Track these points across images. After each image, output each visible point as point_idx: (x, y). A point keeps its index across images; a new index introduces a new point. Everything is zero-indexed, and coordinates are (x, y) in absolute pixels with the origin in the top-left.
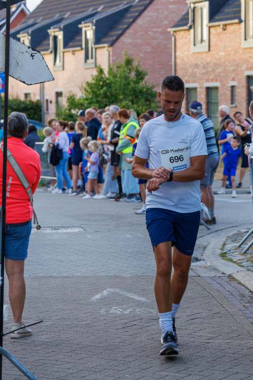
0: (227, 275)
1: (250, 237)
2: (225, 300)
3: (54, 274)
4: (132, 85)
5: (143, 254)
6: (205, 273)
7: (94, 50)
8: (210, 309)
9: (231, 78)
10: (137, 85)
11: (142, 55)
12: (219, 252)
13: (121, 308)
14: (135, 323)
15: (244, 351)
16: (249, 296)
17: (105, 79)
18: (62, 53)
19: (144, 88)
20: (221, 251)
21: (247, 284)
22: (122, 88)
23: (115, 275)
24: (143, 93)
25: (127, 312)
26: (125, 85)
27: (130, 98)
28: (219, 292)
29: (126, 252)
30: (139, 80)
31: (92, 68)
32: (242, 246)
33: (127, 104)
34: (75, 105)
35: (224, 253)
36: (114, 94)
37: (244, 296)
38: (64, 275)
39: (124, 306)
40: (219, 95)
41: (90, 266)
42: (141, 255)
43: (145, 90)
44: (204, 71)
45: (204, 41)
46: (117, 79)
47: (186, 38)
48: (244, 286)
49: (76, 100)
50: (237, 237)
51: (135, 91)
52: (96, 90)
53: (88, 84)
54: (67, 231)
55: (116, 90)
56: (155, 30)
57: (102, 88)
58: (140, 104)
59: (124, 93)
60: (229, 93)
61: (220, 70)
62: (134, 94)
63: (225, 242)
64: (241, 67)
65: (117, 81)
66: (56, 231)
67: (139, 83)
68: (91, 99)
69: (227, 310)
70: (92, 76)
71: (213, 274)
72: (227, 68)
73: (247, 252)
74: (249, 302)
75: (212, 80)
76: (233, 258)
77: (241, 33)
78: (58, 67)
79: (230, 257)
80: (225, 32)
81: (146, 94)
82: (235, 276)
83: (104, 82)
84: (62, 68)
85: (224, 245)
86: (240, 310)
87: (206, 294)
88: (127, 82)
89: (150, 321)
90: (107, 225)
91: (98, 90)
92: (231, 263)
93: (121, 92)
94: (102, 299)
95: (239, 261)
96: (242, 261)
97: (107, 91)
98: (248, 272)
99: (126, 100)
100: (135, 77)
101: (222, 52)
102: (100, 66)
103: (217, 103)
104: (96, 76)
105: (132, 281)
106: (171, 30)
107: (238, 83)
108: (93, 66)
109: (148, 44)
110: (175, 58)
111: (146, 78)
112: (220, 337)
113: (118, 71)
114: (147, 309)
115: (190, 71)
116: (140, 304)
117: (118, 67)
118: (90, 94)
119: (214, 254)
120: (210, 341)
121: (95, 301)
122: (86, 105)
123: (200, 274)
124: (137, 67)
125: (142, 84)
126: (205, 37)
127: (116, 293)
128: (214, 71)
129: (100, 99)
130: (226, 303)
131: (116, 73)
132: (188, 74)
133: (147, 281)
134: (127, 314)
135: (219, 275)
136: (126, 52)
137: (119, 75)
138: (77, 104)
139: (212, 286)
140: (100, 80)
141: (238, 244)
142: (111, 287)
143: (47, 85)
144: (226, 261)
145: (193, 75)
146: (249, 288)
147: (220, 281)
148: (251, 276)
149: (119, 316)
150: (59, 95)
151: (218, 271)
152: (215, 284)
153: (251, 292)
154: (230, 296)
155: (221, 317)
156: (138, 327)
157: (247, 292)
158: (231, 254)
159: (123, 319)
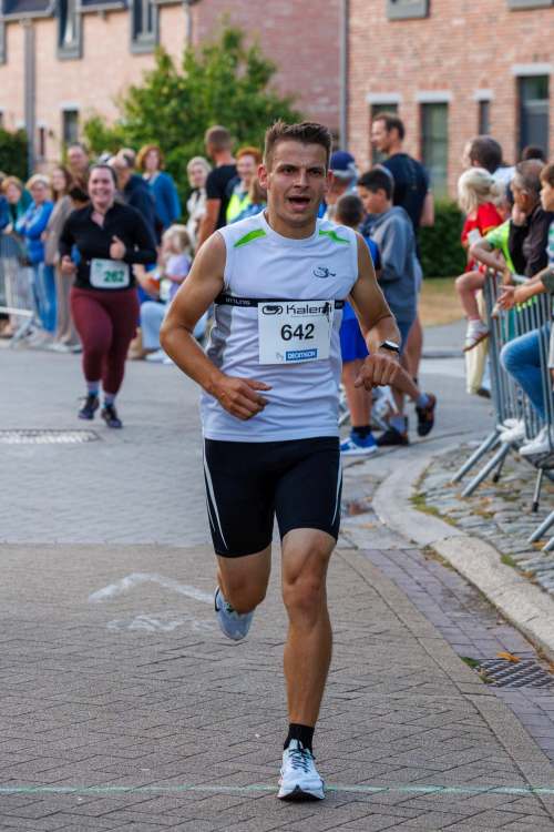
0: (420, 547)
1: (485, 457)
2: (408, 603)
3: (12, 540)
6: (370, 540)
7: (154, 10)
8: (367, 622)
9: (478, 82)
10: (251, 96)
11: (269, 24)
12: (411, 491)
13: (159, 619)
14: (185, 653)
15: (430, 717)
16: (466, 596)
17: (174, 81)
18: (78, 19)
19: (266, 103)
20: (413, 490)
21: (464, 567)
22: (216, 101)
23: (156, 542)
24: (265, 113)
25: (170, 627)
26: (222, 95)
28: (396, 584)
30: (256, 83)
31: (148, 53)
32: (464, 479)
34: (103, 141)
35: (422, 495)
36: (195, 117)
37: (450, 593)
38: (36, 541)
39: (165, 616)
40: (450, 120)
41: (99, 522)
43: (269, 108)
44: (416, 63)
46: (203, 81)
48: (456, 571)
49: (105, 131)
50: (457, 458)
51: (245, 110)
52: (152, 106)
53: (135, 92)
54: (59, 440)
55: (201, 107)
57: (167, 102)
60: (473, 117)
61: (453, 63)
62: (244, 117)
63: (426, 470)
64: (503, 56)
65: (204, 86)
66: (31, 440)
67: (257, 90)
68: (141, 127)
69: (405, 627)
70: (144, 72)
71: (387, 543)
72: (471, 57)
73: (476, 493)
74: (463, 609)
75: (435, 86)
76: (439, 506)
78: (70, 50)
79: (434, 503)
81: (272, 116)
82: (441, 549)
83: (173, 87)
84: (76, 54)
85: (424, 475)
86: (438, 627)
87: (364, 588)
88: (226, 88)
91: (158, 107)
92: (434, 519)
93: (214, 111)
94: (116, 598)
96: (460, 514)
97: (178, 109)
98: (470, 539)
100: (248, 76)
101: (459, 17)
103: (445, 141)
104: (156, 74)
107: (496, 93)
108: (151, 48)
110: (348, 30)
111: (275, 79)
112: (378, 686)
113: (205, 62)
115: (383, 62)
117: (207, 53)
118: (138, 115)
119: (398, 497)
120: (354, 695)
121: (100, 602)
122: (128, 141)
123: (356, 543)
124: (252, 52)
127: (153, 583)
128: (438, 63)
129: (163, 128)
130: (407, 610)
131: (201, 65)
132: (379, 71)
134: (168, 633)
135: (401, 545)
136: (227, 16)
137: (208, 72)
138: (106, 139)
139: (382, 572)
140: (164, 83)
141: (456, 475)
142: (142, 570)
143: (40, 93)
144: (422, 515)
145: (390, 73)
146: (468, 576)
147: (401, 558)
148: (474, 549)
149: (149, 637)
150: (70, 116)
151: (402, 537)
152: (389, 566)
153: (470, 584)
154: (419, 594)
155: (391, 641)
156: (189, 661)
157: (462, 587)
158: (436, 497)
159: (158, 643)
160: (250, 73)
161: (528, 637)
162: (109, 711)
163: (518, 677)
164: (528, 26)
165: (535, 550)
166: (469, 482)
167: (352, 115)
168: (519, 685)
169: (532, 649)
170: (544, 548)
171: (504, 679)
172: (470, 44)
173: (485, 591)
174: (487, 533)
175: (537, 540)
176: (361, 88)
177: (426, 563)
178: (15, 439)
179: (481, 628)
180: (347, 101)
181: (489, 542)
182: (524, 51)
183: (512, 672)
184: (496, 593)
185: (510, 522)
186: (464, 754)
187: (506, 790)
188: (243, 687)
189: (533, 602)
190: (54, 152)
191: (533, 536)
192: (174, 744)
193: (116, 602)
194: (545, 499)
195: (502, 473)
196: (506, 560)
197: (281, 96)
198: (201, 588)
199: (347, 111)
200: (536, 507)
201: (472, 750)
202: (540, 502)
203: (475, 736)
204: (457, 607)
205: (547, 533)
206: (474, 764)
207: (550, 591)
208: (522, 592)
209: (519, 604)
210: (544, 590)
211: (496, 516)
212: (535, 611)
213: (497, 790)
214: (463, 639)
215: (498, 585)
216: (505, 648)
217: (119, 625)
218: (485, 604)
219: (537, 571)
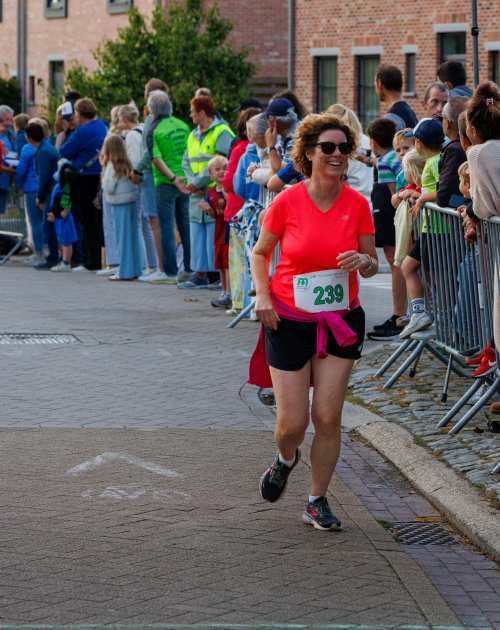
0: (347, 430)
1: (403, 356)
9: (406, 39)
10: (210, 51)
13: (125, 489)
14: (146, 516)
15: (349, 569)
16: (385, 471)
17: (146, 36)
19: (224, 56)
21: (383, 448)
22: (181, 54)
23: (125, 428)
24: (223, 65)
25: (135, 496)
26: (186, 50)
27: (196, 75)
29: (154, 384)
30: (215, 39)
31: (123, 13)
32: (386, 374)
33: (190, 88)
34: (84, 88)
36: (163, 67)
37: (370, 469)
38: (22, 426)
39: (130, 486)
41: (77, 411)
42: (184, 390)
43: (226, 59)
48: (376, 450)
49: (86, 79)
51: (207, 62)
52: (127, 59)
53: (111, 46)
54: (44, 342)
55: (167, 60)
57: (139, 55)
58: (215, 88)
62: (204, 68)
65: (171, 41)
66: (20, 342)
67: (216, 45)
68: (117, 77)
70: (119, 29)
73: (394, 386)
74: (381, 481)
75: (369, 41)
76: (364, 397)
78: (56, 10)
79: (358, 395)
81: (228, 68)
82: (362, 432)
83: (144, 42)
84: (62, 14)
86: (359, 496)
88: (190, 43)
89: (177, 512)
91: (131, 59)
92: (358, 408)
93: (179, 63)
94: (89, 472)
95: (375, 404)
96: (379, 404)
97: (148, 61)
98: (388, 424)
99: (188, 81)
100: (207, 32)
102: (136, 10)
104: (127, 29)
107: (420, 47)
108: (126, 9)
111: (234, 33)
114: (176, 492)
115: (324, 21)
116: (161, 482)
117: (172, 13)
118: (114, 67)
120: (286, 551)
121: (76, 475)
122: (105, 88)
124: (213, 12)
127: (121, 460)
129: (135, 77)
131: (170, 25)
133: (187, 440)
134: (133, 501)
137: (174, 29)
138: (87, 86)
140: (136, 39)
141: (379, 371)
142: (113, 449)
143: (30, 48)
144: (350, 404)
145: (330, 30)
146: (386, 454)
148: (392, 432)
150: (56, 66)
153: (388, 461)
157: (381, 463)
158: (361, 389)
159: (124, 509)
160: (210, 30)
161: (434, 504)
162: (82, 564)
163: (425, 537)
165: (442, 433)
166: (389, 377)
167: (298, 66)
168: (425, 543)
169: (436, 514)
170: (450, 431)
171: (412, 539)
173: (400, 467)
174: (403, 419)
175: (445, 425)
176: (305, 43)
177: (352, 443)
178: (6, 341)
179: (395, 497)
180: (294, 55)
181: (405, 427)
183: (419, 533)
184: (409, 468)
185: (422, 410)
187: (409, 627)
188: (195, 544)
189: (439, 476)
190: (42, 97)
191: (441, 421)
192: (135, 590)
193: (89, 476)
195: (418, 369)
196: (419, 441)
197: (237, 49)
198: (161, 465)
199: (293, 63)
200: (444, 397)
202: (448, 394)
203: (386, 583)
204: (374, 479)
205: (453, 419)
207: (454, 466)
208: (430, 467)
209: (429, 478)
210: (449, 466)
211: (412, 405)
212: (441, 483)
214: (380, 506)
215: (411, 462)
216: (415, 514)
217: (91, 494)
218: (400, 477)
219: (443, 450)
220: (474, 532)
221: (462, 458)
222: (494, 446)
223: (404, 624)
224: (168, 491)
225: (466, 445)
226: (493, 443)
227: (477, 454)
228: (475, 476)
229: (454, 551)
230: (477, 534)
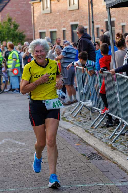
0: (66, 129)
1: (77, 109)
2: (67, 142)
4: (12, 32)
5: (22, 120)
8: (59, 147)
9: (63, 26)
10: (14, 32)
11: (16, 16)
13: (12, 149)
14: (20, 157)
15: (78, 168)
16: (79, 140)
19: (18, 33)
20: (62, 116)
21: (77, 133)
22: (7, 33)
23: (8, 132)
24: (18, 36)
25: (15, 151)
26: (8, 32)
27: (11, 38)
28: (63, 138)
29: (13, 119)
32: (73, 113)
35: (64, 118)
36: (3, 37)
37: (76, 140)
39: (14, 148)
40: (57, 35)
43: (18, 34)
44: (49, 23)
45: (48, 8)
46: (4, 29)
47: (39, 6)
48: (75, 134)
50: (70, 109)
51: (13, 35)
55: (4, 35)
56: (22, 3)
58: (16, 41)
59: (8, 36)
60: (62, 34)
61: (57, 22)
62: (13, 37)
63: (64, 112)
64: (68, 20)
65: (4, 30)
67: (15, 30)
69: (67, 148)
71: (59, 129)
72: (61, 21)
73: (76, 116)
74: (79, 143)
75: (53, 28)
76: (69, 120)
77: (67, 2)
80: (59, 2)
82: (70, 129)
86: (74, 147)
88: (9, 30)
89: (28, 155)
90: (2, 105)
92: (68, 123)
93: (6, 36)
95: (72, 122)
96: (74, 121)
98: (77, 127)
101: (58, 13)
105: (17, 135)
106: (31, 2)
107: (67, 29)
109: (19, 10)
110: (34, 17)
111: (19, 28)
112: (65, 162)
113: (4, 25)
114: (26, 149)
115: (42, 23)
116: (22, 146)
117: (4, 23)
120: (60, 164)
124: (14, 23)
125: (17, 31)
126: (49, 6)
127: (9, 141)
128: (54, 23)
130: (67, 144)
132: (41, 25)
134: (15, 152)
135: (62, 129)
137: (5, 27)
141: (71, 113)
142: (6, 138)
144: (65, 122)
145: (43, 25)
146: (78, 135)
147: (63, 132)
148: (79, 129)
149: (11, 153)
151: (62, 127)
152: (60, 134)
153: (80, 137)
154: (68, 140)
155: (65, 151)
156: (22, 158)
157: (77, 137)
158: (67, 118)
159: (14, 155)
160: (14, 27)
161: (95, 148)
163: (95, 158)
164: (72, 14)
165: (92, 129)
166: (75, 114)
167: (35, 35)
168: (95, 160)
169: (96, 151)
170: (94, 128)
171: (92, 159)
172: (60, 18)
173: (83, 138)
174: (81, 125)
175: (92, 126)
176: (37, 29)
177: (68, 133)
179: (83, 147)
180: (34, 32)
181: (81, 127)
182: (72, 19)
183: (93, 157)
184: (85, 139)
185: (85, 123)
186: (87, 176)
187: (99, 184)
189: (94, 140)
191: (91, 125)
193: (2, 146)
194: (92, 117)
195: (82, 112)
196: (86, 131)
197: (21, 31)
198: (20, 141)
199: (34, 34)
200: (90, 119)
201: (89, 175)
202: (91, 118)
203: (89, 172)
204: (77, 142)
205: (94, 125)
206: (91, 179)
207: (98, 138)
208: (91, 138)
209: (92, 141)
210: (96, 138)
211: (82, 121)
212: (95, 142)
213: (97, 185)
214: (81, 150)
215: (86, 137)
216: (90, 151)
217: (4, 151)
218: (83, 141)
219: (94, 133)
220: (108, 156)
221: (99, 135)
222: (107, 132)
223: (97, 184)
224: (24, 149)
225: (99, 132)
226: (107, 131)
227: (103, 134)
228: (104, 140)
229: (104, 161)
230: (109, 156)
